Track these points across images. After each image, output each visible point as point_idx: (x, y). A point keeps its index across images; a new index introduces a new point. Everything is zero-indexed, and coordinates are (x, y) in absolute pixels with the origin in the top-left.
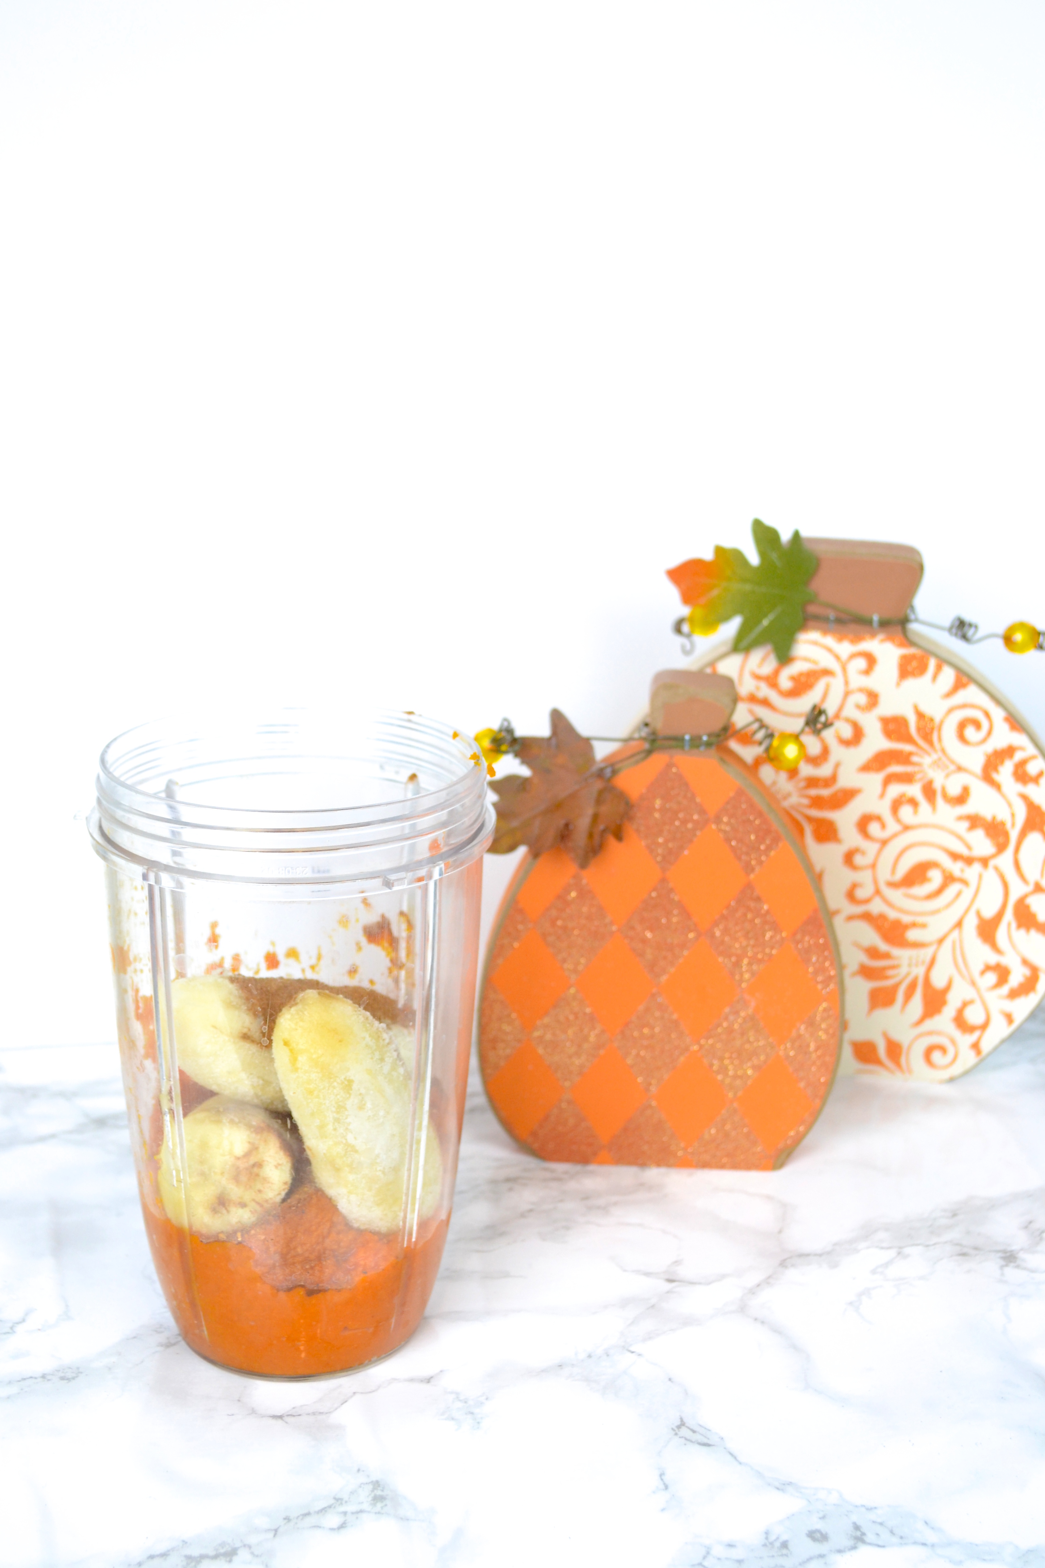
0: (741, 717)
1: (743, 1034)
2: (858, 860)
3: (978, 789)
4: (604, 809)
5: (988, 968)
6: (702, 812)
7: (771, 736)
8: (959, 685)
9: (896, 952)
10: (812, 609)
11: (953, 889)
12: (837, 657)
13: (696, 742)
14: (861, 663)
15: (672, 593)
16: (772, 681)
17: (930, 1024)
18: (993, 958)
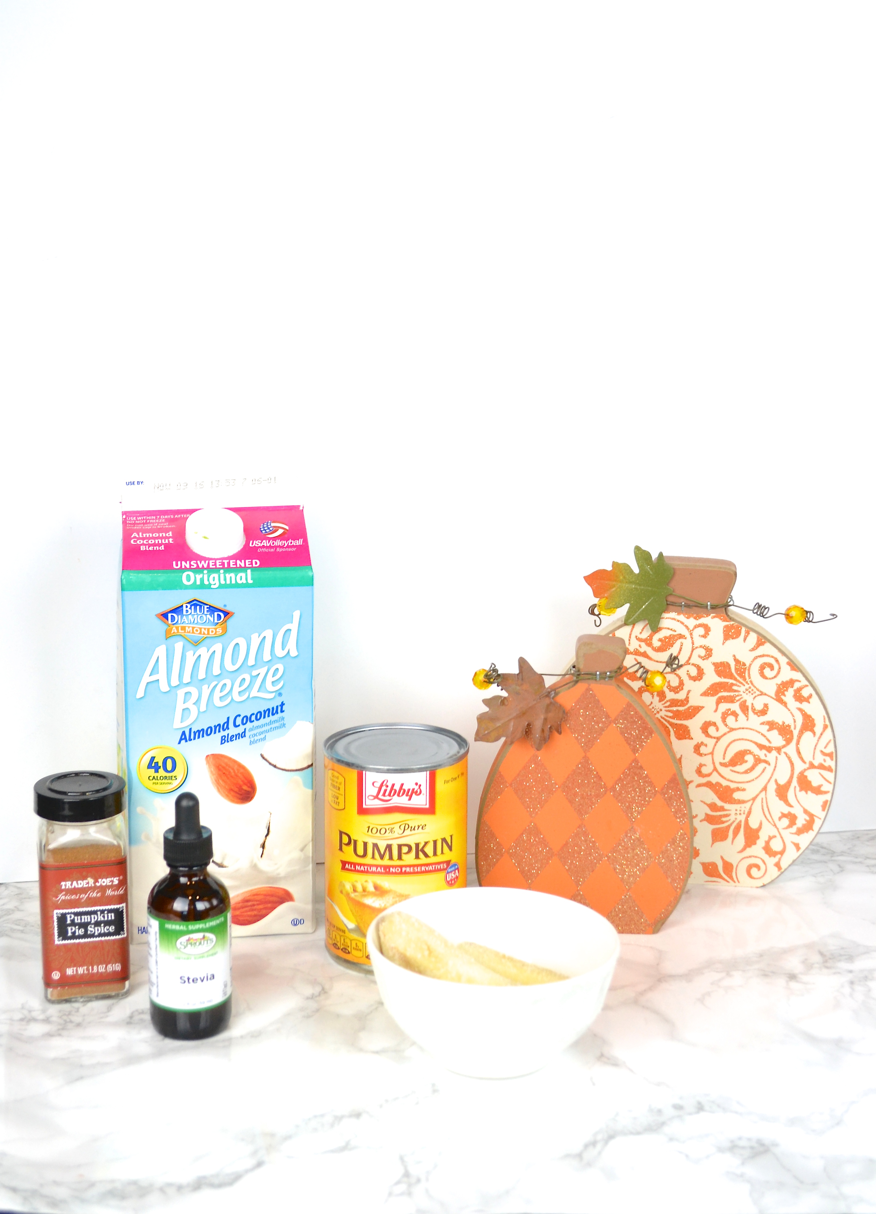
0: (629, 661)
1: (633, 850)
2: (703, 750)
3: (774, 706)
4: (550, 715)
5: (784, 815)
6: (608, 716)
7: (647, 672)
8: (760, 643)
9: (727, 806)
10: (671, 599)
11: (762, 766)
12: (687, 627)
13: (603, 676)
14: (701, 631)
15: (589, 590)
16: (648, 642)
17: (749, 851)
18: (786, 810)
